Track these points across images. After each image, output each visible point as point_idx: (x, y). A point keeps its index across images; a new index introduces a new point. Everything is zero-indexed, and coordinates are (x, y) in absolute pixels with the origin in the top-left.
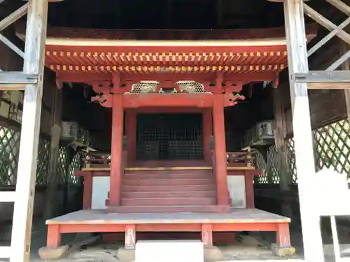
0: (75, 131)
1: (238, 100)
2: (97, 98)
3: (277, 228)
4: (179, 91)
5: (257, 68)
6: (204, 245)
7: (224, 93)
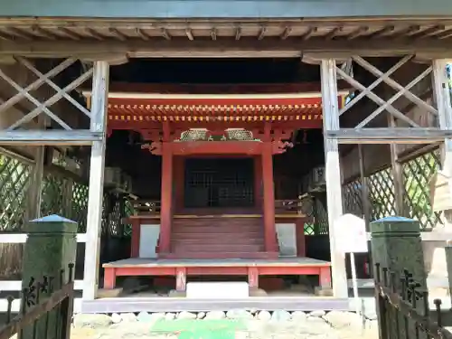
0: (118, 176)
1: (286, 147)
2: (146, 146)
3: (320, 272)
4: (228, 139)
5: (304, 118)
6: (250, 288)
7: (273, 140)
